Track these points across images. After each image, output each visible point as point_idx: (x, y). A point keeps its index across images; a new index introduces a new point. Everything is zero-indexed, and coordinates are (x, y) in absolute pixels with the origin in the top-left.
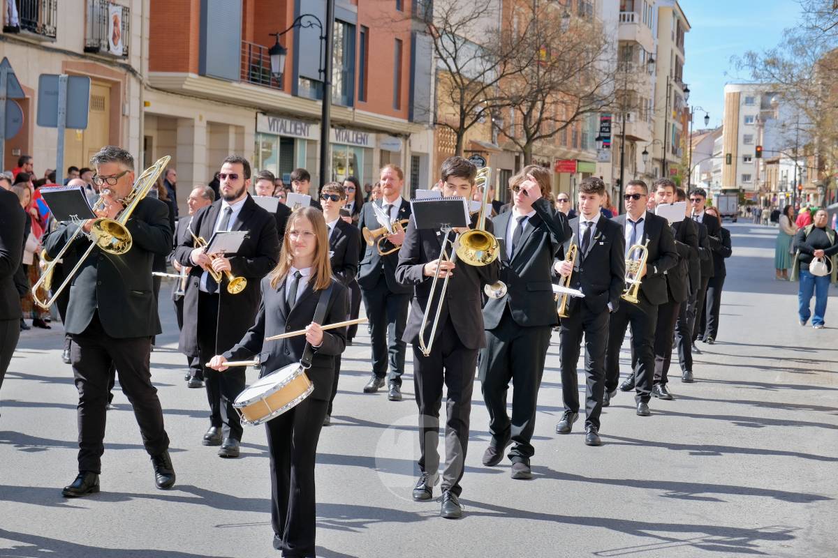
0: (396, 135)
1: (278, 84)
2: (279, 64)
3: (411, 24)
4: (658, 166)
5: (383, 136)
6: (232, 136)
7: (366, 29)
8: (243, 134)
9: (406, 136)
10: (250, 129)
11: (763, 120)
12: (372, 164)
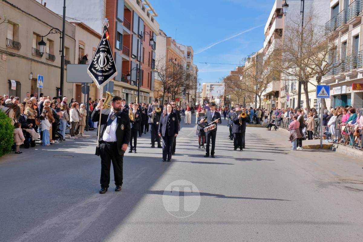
0: (147, 93)
1: (126, 81)
2: (129, 78)
3: (151, 70)
4: (192, 100)
5: (145, 93)
6: (117, 93)
7: (143, 70)
8: (120, 92)
9: (149, 93)
10: (121, 91)
11: (211, 90)
12: (142, 99)
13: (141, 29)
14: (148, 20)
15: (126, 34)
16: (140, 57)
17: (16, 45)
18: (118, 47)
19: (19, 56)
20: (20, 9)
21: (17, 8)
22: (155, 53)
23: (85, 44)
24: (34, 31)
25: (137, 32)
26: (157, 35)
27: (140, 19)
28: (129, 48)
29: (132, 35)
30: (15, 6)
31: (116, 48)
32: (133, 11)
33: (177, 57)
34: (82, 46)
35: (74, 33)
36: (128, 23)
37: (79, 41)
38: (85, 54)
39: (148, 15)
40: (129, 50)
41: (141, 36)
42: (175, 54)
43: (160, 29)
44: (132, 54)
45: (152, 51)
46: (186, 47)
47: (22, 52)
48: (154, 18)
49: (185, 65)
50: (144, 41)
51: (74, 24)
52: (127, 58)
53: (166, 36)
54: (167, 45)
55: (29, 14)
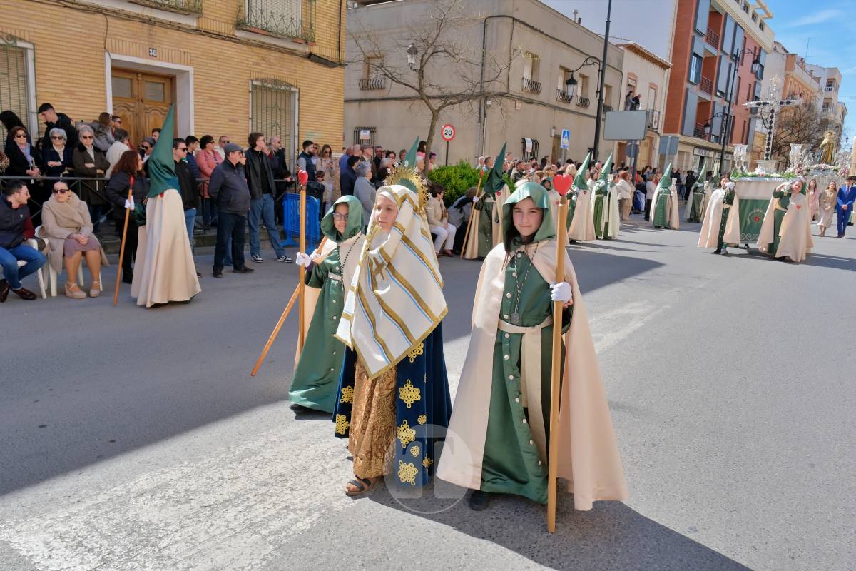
1: (704, 136)
2: (707, 130)
3: (750, 117)
6: (685, 156)
7: (734, 117)
13: (739, 45)
14: (753, 27)
15: (708, 56)
16: (731, 94)
17: (535, 87)
18: (692, 79)
19: (539, 103)
20: (542, 33)
21: (539, 31)
22: (760, 85)
23: (637, 77)
24: (562, 65)
25: (729, 51)
26: (767, 53)
27: (738, 28)
28: (713, 79)
29: (721, 57)
30: (536, 30)
31: (689, 81)
32: (726, 14)
33: (805, 89)
34: (632, 82)
35: (621, 62)
36: (714, 37)
37: (629, 74)
38: (637, 95)
39: (754, 17)
40: (712, 83)
41: (736, 56)
42: (801, 84)
43: (775, 42)
44: (717, 90)
45: (755, 82)
46: (826, 71)
47: (542, 97)
48: (765, 21)
49: (819, 105)
50: (742, 65)
51: (622, 48)
52: (707, 97)
53: (787, 52)
54: (786, 69)
55: (556, 39)
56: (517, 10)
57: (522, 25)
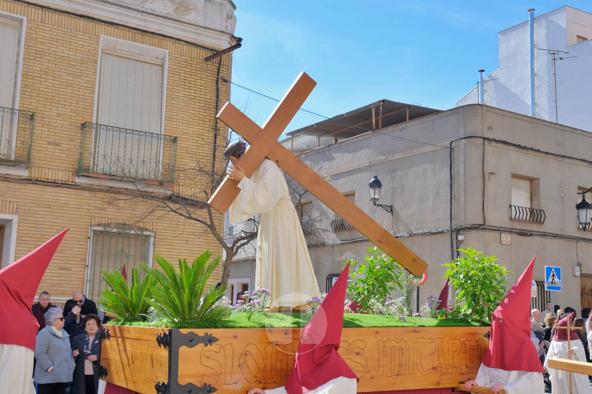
17: (536, 215)
19: (544, 235)
20: (537, 151)
21: (532, 149)
30: (525, 148)
55: (564, 157)
56: (490, 128)
57: (500, 145)
